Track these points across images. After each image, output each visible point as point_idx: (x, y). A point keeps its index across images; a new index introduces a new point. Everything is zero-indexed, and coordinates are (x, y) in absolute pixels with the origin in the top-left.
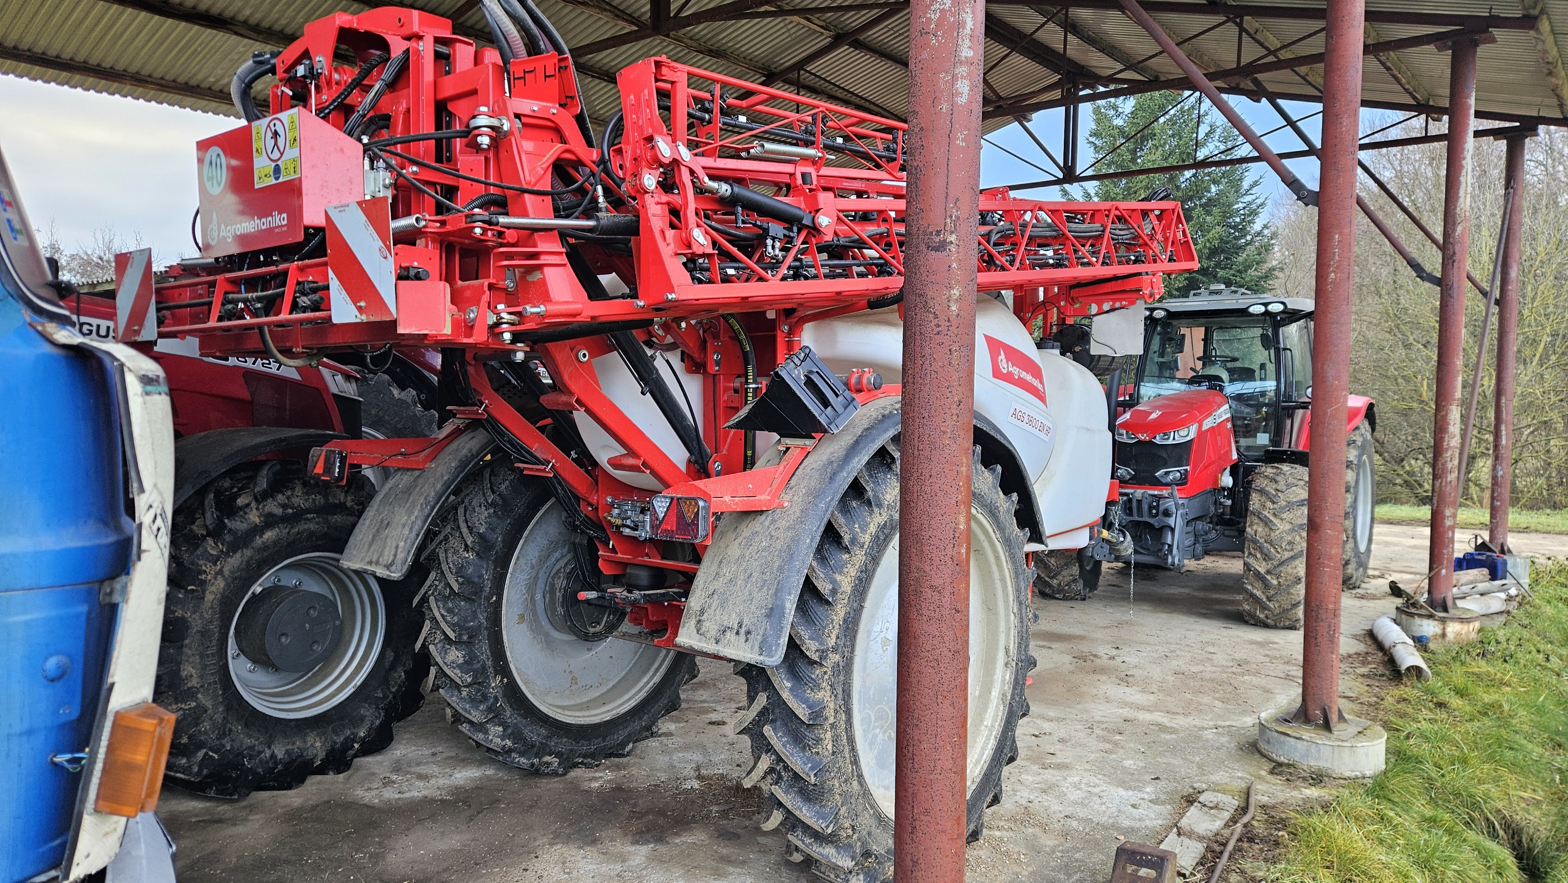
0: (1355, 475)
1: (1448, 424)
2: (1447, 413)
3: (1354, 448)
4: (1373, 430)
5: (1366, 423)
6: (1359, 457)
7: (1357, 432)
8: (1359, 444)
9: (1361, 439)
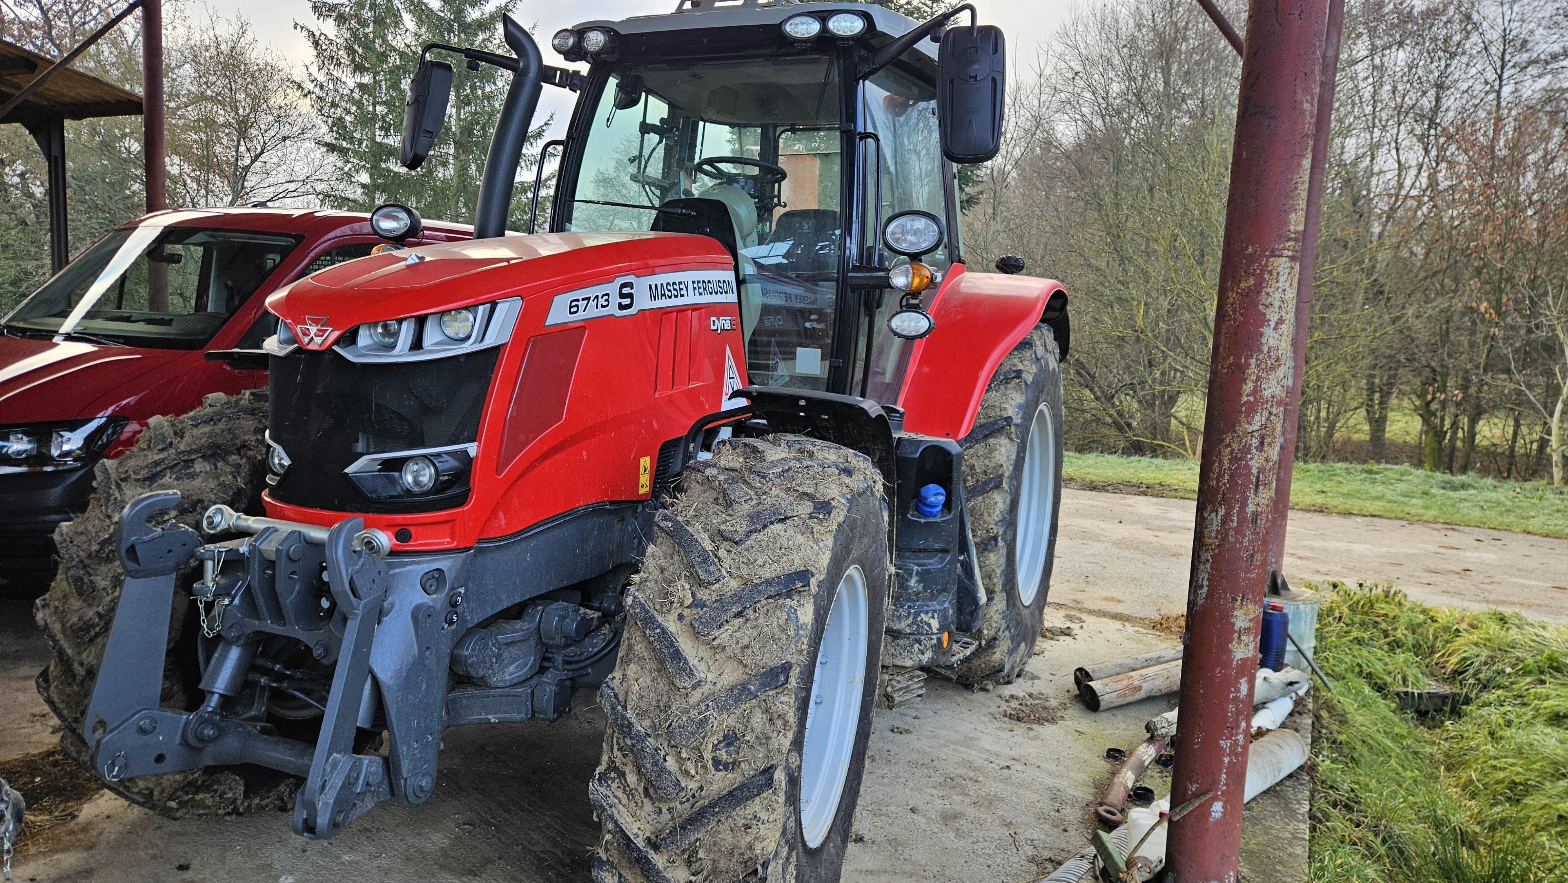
0: (1014, 449)
1: (1262, 320)
2: (1260, 283)
3: (1018, 388)
4: (1064, 350)
5: (1048, 335)
6: (1028, 411)
7: (1028, 353)
8: (1029, 379)
9: (1034, 369)
